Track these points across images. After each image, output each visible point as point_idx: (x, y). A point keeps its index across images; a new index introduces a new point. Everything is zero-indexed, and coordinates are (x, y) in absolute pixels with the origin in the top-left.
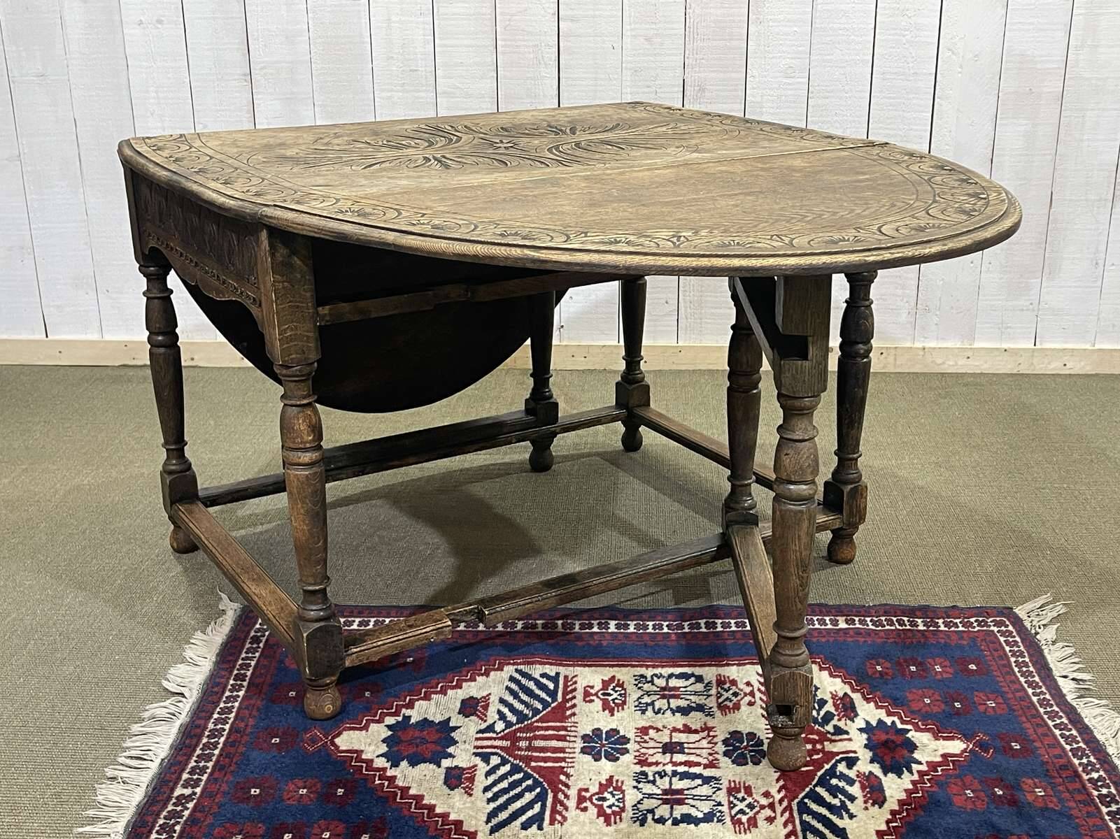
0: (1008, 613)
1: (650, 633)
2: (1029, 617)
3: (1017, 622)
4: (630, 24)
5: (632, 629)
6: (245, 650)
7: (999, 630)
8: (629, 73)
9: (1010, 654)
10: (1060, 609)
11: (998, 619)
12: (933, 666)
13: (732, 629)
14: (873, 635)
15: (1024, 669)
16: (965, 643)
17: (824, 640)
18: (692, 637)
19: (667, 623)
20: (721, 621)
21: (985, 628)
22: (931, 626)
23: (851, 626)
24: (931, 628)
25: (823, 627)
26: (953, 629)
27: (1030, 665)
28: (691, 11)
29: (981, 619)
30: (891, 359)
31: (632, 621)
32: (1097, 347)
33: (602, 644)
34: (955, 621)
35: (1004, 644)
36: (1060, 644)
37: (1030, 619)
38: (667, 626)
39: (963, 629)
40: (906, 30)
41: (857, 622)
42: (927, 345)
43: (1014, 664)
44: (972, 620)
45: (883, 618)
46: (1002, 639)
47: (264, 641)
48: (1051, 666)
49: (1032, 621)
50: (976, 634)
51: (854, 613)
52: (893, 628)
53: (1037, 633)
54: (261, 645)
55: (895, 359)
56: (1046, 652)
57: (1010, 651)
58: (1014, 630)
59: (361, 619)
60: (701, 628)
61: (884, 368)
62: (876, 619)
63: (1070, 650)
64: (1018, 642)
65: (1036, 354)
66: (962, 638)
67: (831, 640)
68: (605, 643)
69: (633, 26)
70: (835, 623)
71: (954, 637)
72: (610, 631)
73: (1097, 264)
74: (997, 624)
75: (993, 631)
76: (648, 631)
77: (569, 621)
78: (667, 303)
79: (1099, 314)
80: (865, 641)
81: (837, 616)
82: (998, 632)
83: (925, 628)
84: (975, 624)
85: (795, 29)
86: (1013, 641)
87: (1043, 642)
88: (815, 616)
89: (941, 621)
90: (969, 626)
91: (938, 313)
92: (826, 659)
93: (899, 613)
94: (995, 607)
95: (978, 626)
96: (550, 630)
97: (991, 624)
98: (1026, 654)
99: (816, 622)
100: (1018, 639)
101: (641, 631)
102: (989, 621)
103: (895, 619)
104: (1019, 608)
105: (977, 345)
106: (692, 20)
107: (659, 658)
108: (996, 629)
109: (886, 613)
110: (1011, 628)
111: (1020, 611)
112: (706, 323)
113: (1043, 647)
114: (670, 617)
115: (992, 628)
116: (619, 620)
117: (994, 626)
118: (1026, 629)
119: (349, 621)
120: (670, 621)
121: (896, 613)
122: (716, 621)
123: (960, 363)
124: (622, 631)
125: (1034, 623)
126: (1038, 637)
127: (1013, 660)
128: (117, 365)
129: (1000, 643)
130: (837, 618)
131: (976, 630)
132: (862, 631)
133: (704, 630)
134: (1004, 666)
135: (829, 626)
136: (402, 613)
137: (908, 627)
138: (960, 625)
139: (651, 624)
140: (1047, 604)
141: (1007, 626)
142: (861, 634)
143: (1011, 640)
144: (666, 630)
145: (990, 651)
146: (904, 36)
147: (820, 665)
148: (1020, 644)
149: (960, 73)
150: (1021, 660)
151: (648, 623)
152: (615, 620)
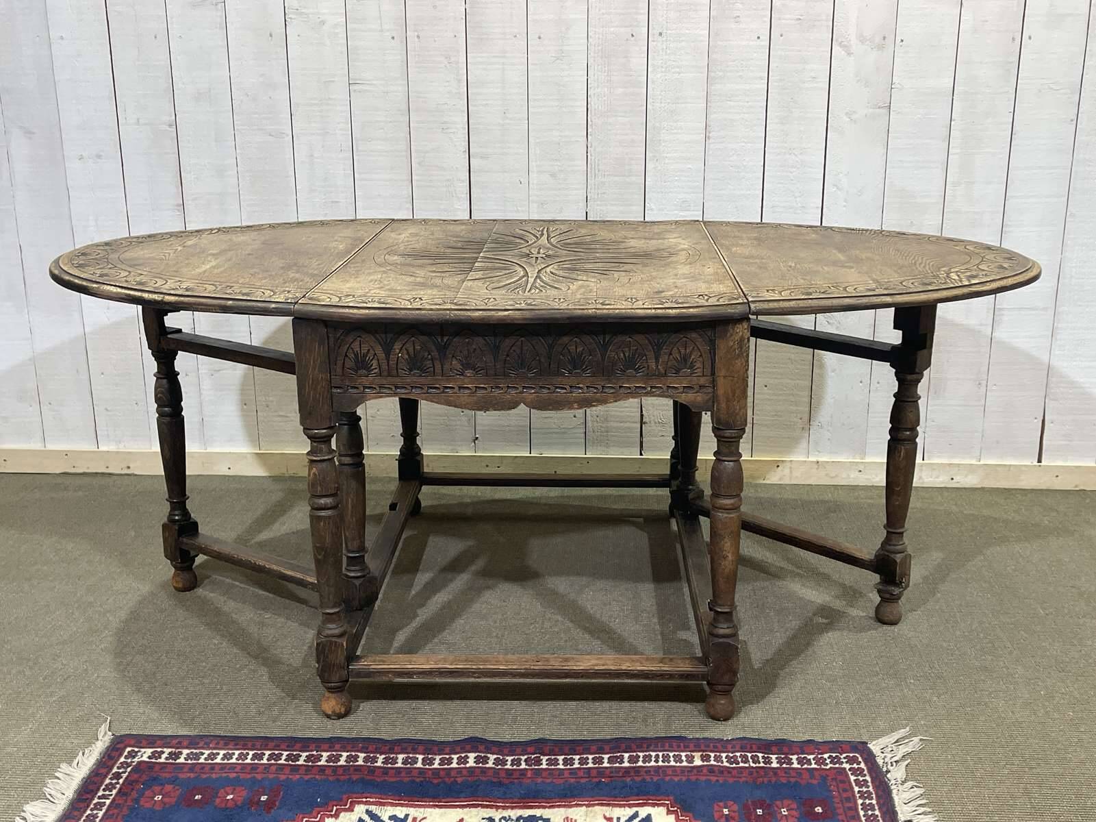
0: (862, 748)
1: (508, 769)
2: (882, 753)
3: (870, 758)
4: (536, 161)
5: (490, 764)
6: (103, 787)
7: (851, 768)
8: (535, 205)
9: (858, 795)
10: (914, 744)
11: (851, 755)
12: (780, 809)
13: (589, 766)
14: (725, 772)
15: (870, 813)
16: (815, 782)
17: (676, 779)
18: (550, 774)
19: (526, 757)
20: (578, 757)
21: (837, 766)
22: (784, 763)
23: (705, 763)
24: (784, 766)
25: (678, 764)
26: (805, 766)
27: (876, 808)
28: (592, 149)
29: (834, 755)
30: (787, 471)
31: (493, 754)
32: (982, 462)
33: (456, 781)
34: (809, 757)
35: (854, 784)
36: (910, 784)
37: (883, 755)
38: (526, 760)
39: (816, 766)
40: (793, 167)
41: (712, 759)
42: (820, 459)
43: (860, 807)
44: (826, 756)
45: (738, 754)
46: (852, 778)
47: (124, 777)
48: (898, 809)
49: (885, 757)
50: (827, 772)
51: (711, 748)
52: (747, 765)
53: (888, 771)
54: (121, 781)
55: (791, 472)
56: (894, 792)
57: (859, 792)
58: (865, 768)
59: (225, 752)
60: (559, 764)
61: (780, 479)
62: (731, 755)
63: (920, 791)
64: (868, 782)
65: (924, 468)
66: (812, 777)
67: (684, 779)
68: (459, 780)
69: (538, 163)
70: (690, 759)
71: (806, 776)
72: (468, 765)
73: (980, 384)
74: (851, 760)
75: (845, 769)
76: (506, 767)
77: (430, 756)
78: (575, 417)
79: (983, 431)
80: (717, 781)
81: (693, 751)
82: (850, 770)
83: (778, 765)
84: (828, 761)
85: (690, 166)
86: (863, 780)
87: (893, 782)
88: (671, 751)
89: (794, 757)
90: (822, 763)
91: (830, 428)
92: (676, 801)
93: (754, 749)
94: (850, 742)
95: (831, 763)
96: (409, 766)
97: (844, 761)
98: (874, 796)
99: (672, 759)
100: (868, 778)
101: (499, 767)
102: (842, 757)
103: (749, 755)
104: (874, 743)
105: (868, 460)
106: (593, 158)
107: (511, 798)
108: (847, 766)
109: (742, 749)
110: (862, 765)
111: (875, 747)
112: (613, 436)
113: (892, 787)
114: (529, 749)
115: (845, 765)
116: (479, 752)
117: (847, 762)
118: (878, 766)
119: (213, 754)
120: (528, 754)
121: (751, 748)
122: (574, 757)
123: (852, 476)
124: (481, 765)
125: (886, 760)
126: (889, 776)
127: (860, 802)
128: (58, 472)
129: (850, 782)
130: (693, 754)
131: (828, 767)
132: (716, 769)
133: (561, 767)
134: (850, 808)
135: (685, 764)
136: (267, 745)
137: (762, 765)
138: (813, 762)
139: (510, 759)
140: (903, 738)
141: (859, 763)
142: (714, 772)
143: (861, 779)
144: (523, 766)
145: (839, 792)
146: (791, 172)
147: (668, 809)
148: (870, 784)
149: (845, 206)
150: (868, 802)
151: (507, 758)
152: (475, 752)
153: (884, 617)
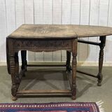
1: (41, 107)
18: (47, 108)
68: (34, 109)
77: (29, 105)
81: (69, 104)
104: (97, 102)
116: (37, 105)
126: (99, 107)
153: (99, 85)
